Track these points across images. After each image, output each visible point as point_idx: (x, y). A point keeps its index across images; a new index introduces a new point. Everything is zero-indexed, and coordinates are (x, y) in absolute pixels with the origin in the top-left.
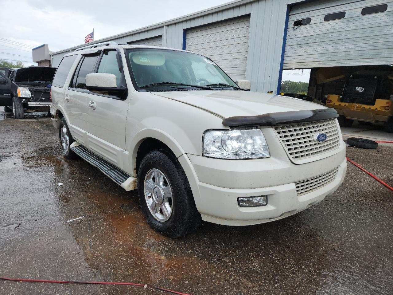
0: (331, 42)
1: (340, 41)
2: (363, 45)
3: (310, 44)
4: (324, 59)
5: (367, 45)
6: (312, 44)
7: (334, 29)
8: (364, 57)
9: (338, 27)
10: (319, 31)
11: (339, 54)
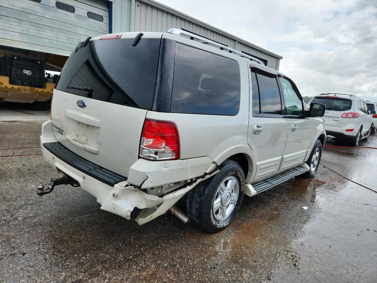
0: (31, 23)
1: (41, 26)
2: (64, 37)
3: (4, 17)
4: (26, 41)
5: (66, 38)
6: (7, 18)
7: (33, 11)
8: (64, 48)
9: (35, 10)
10: (13, 5)
11: (42, 39)
